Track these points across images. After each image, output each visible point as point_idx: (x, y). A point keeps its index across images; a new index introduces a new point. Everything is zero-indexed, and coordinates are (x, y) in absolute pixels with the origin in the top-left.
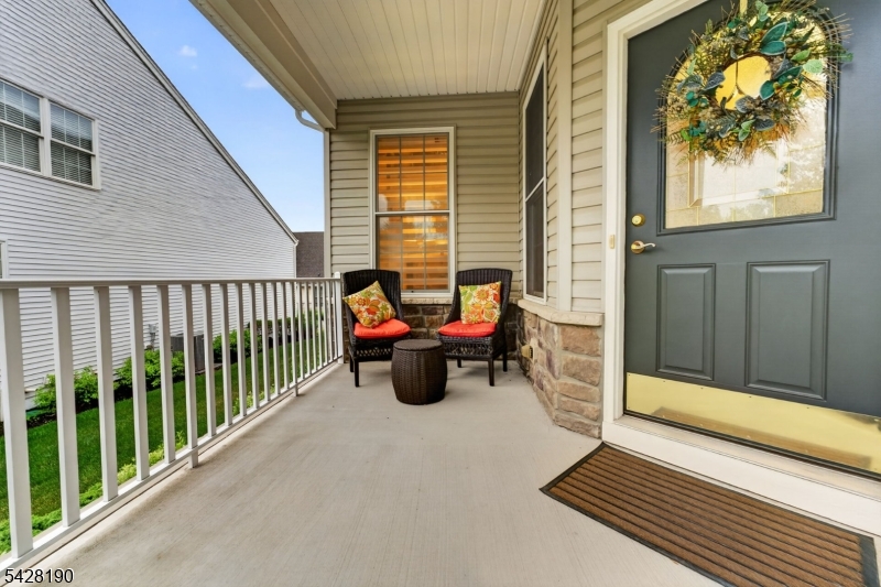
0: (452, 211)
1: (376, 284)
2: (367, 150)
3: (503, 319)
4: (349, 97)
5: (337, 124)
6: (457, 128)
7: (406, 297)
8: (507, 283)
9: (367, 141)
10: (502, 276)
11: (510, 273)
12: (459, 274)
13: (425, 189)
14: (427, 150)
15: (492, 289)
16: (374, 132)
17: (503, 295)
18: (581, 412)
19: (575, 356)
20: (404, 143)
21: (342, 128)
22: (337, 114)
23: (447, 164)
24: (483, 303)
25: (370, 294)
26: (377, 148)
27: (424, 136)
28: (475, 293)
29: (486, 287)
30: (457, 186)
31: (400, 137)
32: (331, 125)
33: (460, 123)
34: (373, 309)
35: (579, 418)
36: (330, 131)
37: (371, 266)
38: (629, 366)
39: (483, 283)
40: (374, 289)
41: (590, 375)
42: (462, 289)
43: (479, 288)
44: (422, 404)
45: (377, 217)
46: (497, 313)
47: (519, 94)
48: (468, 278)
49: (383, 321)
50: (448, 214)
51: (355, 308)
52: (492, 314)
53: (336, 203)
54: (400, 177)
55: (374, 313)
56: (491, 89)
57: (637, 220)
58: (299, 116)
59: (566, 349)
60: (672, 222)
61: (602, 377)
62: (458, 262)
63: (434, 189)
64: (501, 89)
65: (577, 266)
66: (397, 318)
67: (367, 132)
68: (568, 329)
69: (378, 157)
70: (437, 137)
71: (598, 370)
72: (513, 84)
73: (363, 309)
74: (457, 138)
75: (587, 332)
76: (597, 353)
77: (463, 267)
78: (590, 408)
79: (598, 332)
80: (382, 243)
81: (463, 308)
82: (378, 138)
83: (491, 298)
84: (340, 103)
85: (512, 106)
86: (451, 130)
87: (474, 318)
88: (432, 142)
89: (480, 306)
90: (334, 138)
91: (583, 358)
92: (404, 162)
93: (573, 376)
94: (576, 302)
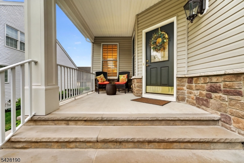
0: (118, 60)
1: (102, 74)
2: (101, 47)
3: (128, 81)
4: (97, 36)
5: (94, 42)
6: (119, 43)
7: (108, 78)
8: (129, 74)
9: (101, 45)
10: (128, 73)
11: (129, 72)
12: (119, 73)
13: (112, 56)
14: (113, 47)
15: (126, 76)
16: (102, 44)
17: (128, 77)
18: (139, 93)
19: (138, 84)
20: (108, 46)
21: (96, 42)
22: (95, 39)
23: (117, 50)
24: (124, 78)
25: (101, 76)
26: (103, 47)
27: (112, 45)
28: (122, 76)
29: (125, 75)
30: (119, 55)
31: (108, 45)
32: (93, 42)
33: (120, 42)
34: (102, 79)
35: (139, 94)
36: (93, 43)
37: (101, 71)
38: (147, 85)
39: (124, 74)
40: (102, 76)
41: (141, 87)
42: (120, 76)
43: (123, 75)
44: (112, 95)
45: (103, 61)
46: (127, 80)
47: (132, 37)
48: (121, 73)
49: (104, 82)
50: (117, 61)
51: (98, 79)
52: (126, 80)
53: (94, 58)
54: (107, 53)
55: (102, 80)
56: (126, 36)
57: (147, 61)
58: (86, 40)
59: (137, 83)
60: (152, 61)
61: (142, 87)
62: (119, 71)
63: (115, 56)
64: (128, 36)
65: (139, 69)
66: (106, 81)
67: (101, 43)
68: (137, 79)
69: (103, 48)
70: (115, 45)
71: (142, 86)
72: (130, 35)
73: (100, 79)
74: (119, 45)
75: (140, 80)
76: (142, 83)
77: (120, 72)
78: (140, 92)
79: (142, 79)
80: (103, 67)
81: (120, 79)
82: (103, 45)
83: (125, 77)
84: (95, 37)
85: (130, 39)
86: (118, 44)
87: (122, 81)
88: (114, 46)
89: (123, 79)
90: (94, 44)
91: (140, 84)
92: (108, 50)
93: (138, 87)
94: (139, 75)
